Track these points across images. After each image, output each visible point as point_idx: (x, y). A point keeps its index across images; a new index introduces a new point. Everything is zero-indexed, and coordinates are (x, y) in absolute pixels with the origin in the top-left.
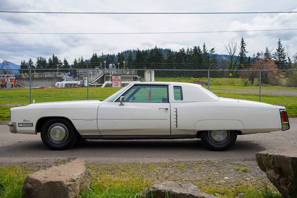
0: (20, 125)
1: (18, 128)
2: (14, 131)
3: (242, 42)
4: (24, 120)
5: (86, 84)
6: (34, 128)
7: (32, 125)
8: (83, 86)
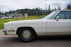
0: (9, 31)
1: (8, 33)
2: (6, 34)
3: (49, 6)
4: (11, 29)
5: (9, 18)
6: (15, 33)
7: (15, 31)
8: (8, 18)
